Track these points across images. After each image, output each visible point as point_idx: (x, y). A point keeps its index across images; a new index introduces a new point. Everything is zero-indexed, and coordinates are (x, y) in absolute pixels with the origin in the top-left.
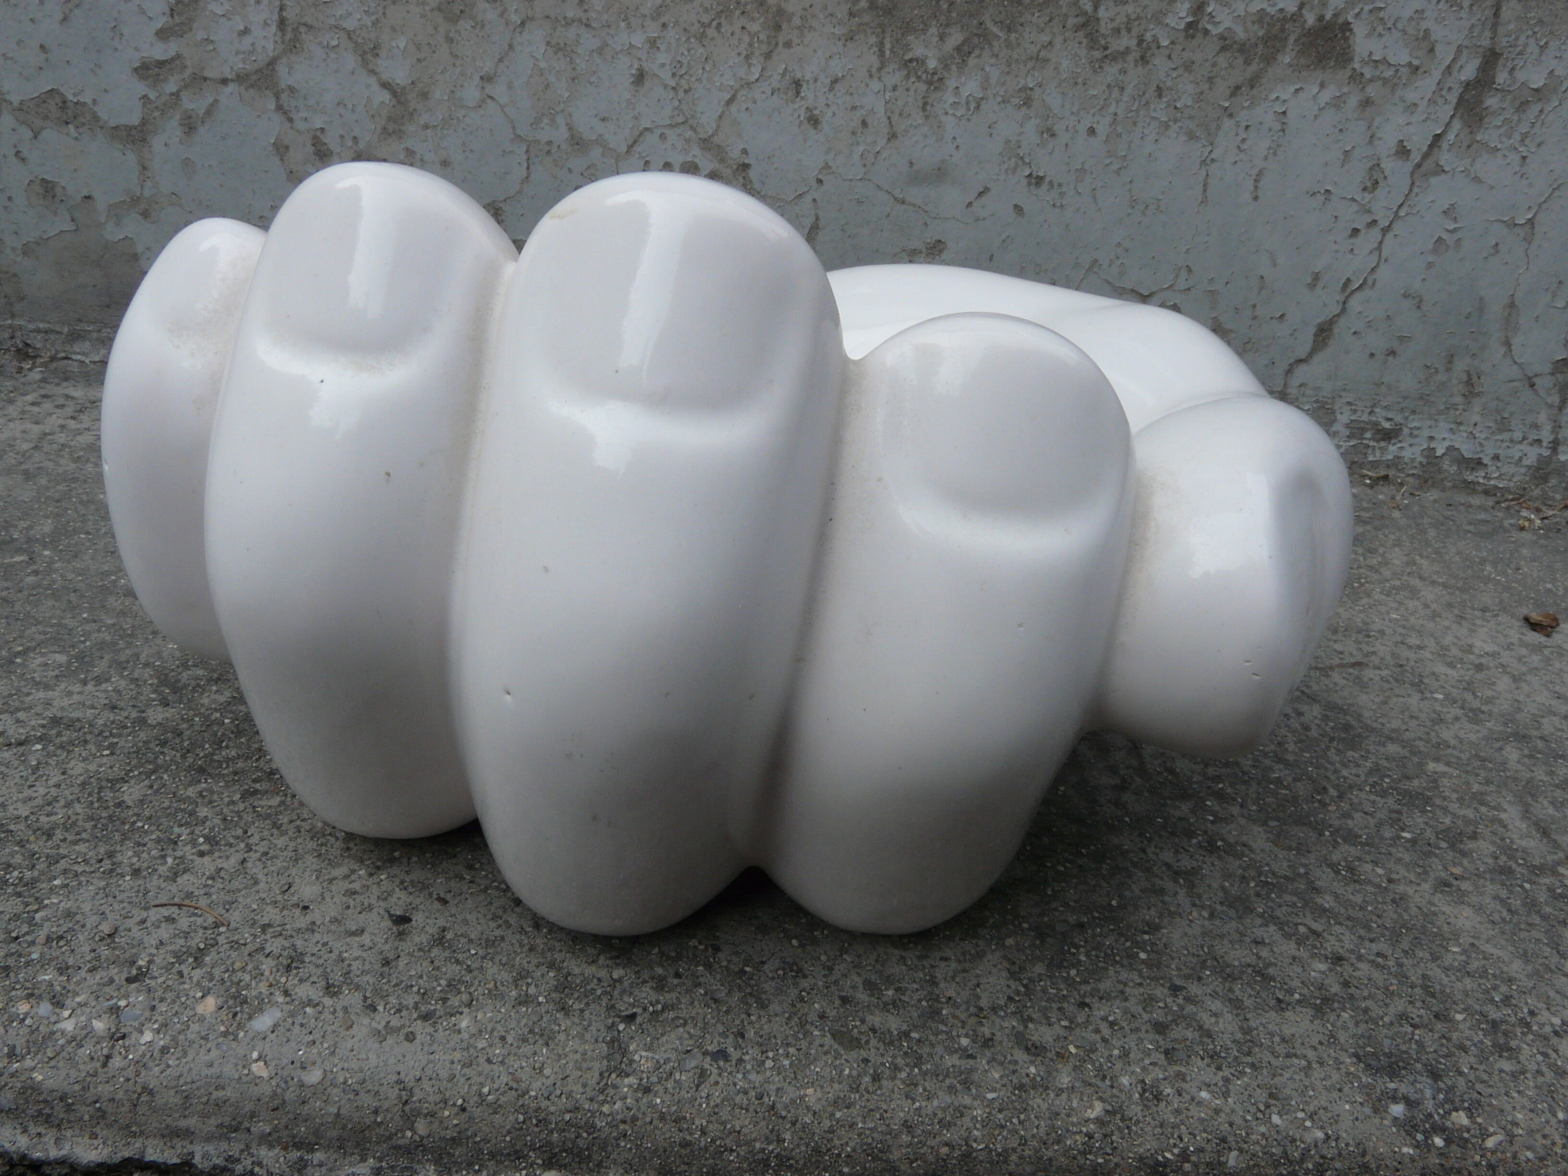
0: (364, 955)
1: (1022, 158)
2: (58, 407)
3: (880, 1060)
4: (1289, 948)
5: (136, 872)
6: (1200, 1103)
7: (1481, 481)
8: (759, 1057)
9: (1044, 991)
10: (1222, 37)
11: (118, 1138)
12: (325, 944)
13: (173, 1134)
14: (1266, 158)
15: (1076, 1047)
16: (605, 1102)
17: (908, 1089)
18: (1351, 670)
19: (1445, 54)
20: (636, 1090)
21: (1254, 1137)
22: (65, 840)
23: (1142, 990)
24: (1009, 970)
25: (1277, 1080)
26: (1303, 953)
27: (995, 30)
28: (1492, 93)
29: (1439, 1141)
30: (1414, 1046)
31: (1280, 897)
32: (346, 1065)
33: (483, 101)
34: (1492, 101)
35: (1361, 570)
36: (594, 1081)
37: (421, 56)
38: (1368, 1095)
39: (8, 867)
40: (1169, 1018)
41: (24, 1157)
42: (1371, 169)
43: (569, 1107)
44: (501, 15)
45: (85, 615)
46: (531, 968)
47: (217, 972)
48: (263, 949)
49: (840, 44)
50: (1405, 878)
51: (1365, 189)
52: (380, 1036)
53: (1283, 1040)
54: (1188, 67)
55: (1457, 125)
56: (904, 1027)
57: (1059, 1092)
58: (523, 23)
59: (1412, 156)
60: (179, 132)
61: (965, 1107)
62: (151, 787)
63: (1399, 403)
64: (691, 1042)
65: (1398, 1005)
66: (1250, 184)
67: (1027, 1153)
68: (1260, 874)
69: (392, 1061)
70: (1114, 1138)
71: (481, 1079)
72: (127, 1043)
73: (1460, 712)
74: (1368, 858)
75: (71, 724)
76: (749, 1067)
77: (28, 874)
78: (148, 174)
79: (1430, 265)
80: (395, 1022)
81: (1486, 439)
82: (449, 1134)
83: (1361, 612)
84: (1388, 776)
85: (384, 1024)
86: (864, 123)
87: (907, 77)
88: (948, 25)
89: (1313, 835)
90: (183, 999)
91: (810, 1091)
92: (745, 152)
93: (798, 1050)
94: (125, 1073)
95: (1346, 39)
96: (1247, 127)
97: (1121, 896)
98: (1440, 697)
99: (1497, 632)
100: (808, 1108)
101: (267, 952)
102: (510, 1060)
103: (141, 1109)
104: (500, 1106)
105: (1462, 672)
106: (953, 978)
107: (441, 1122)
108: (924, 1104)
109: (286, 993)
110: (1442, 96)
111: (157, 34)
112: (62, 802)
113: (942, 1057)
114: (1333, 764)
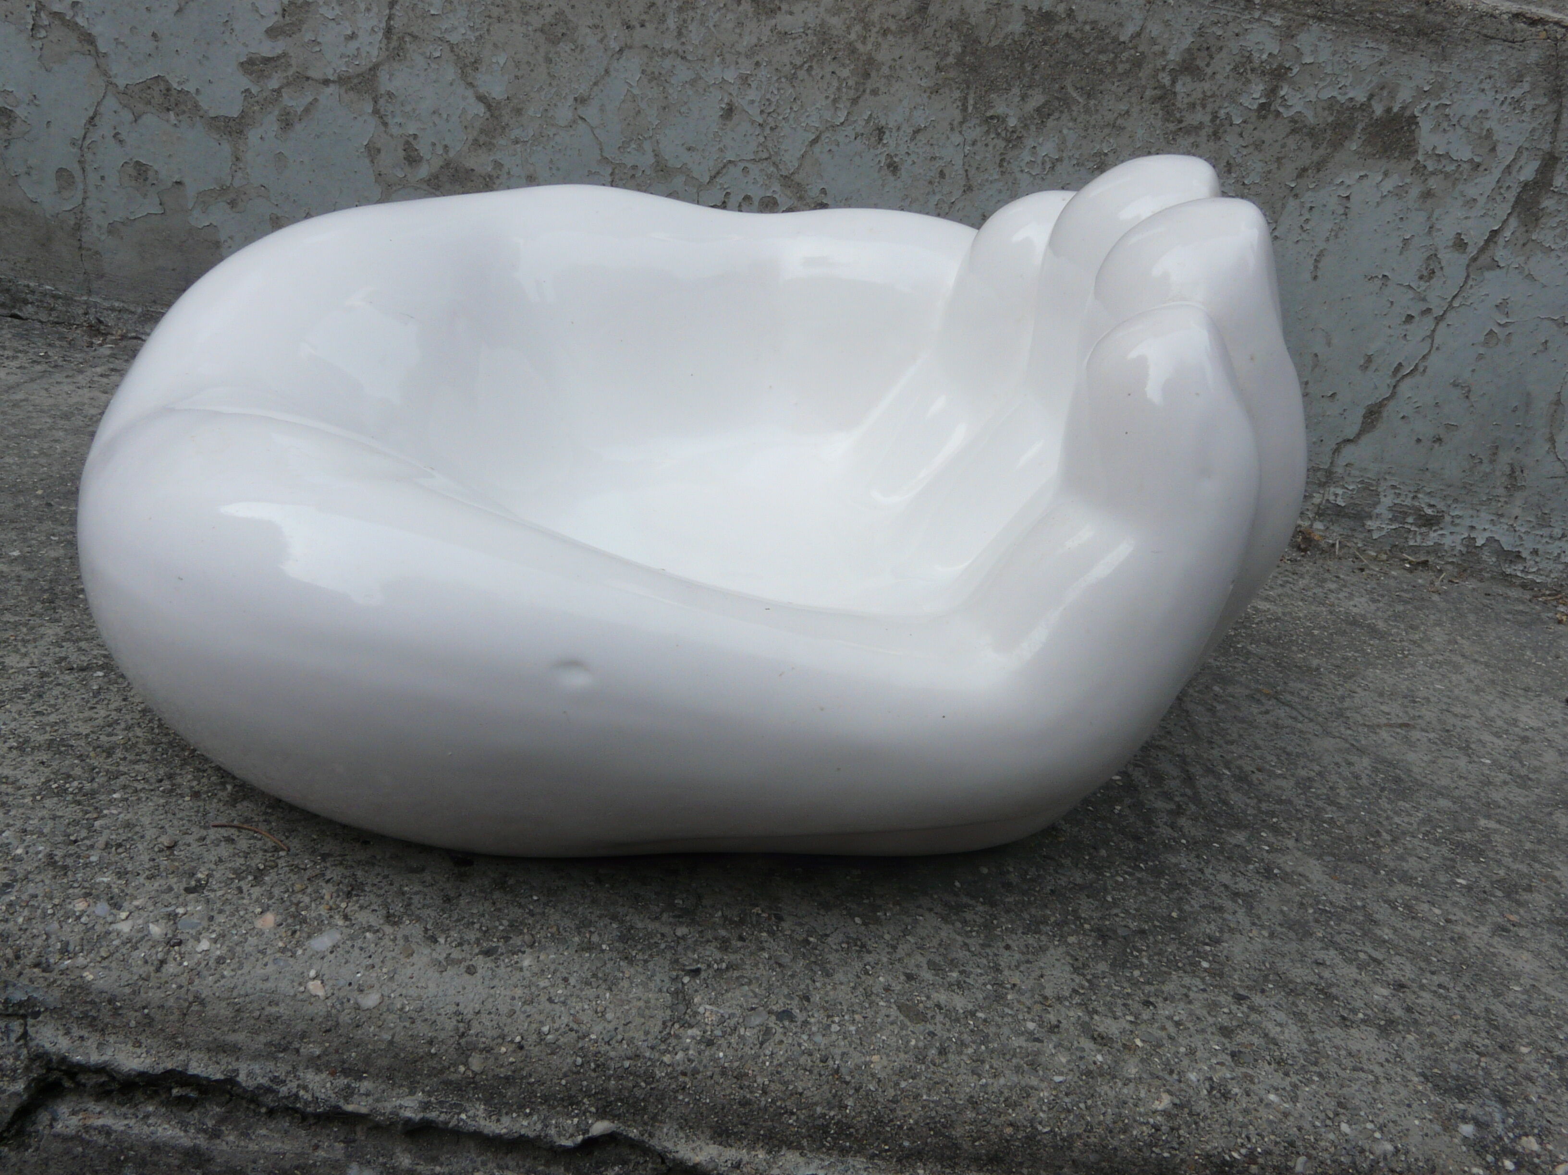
0: (426, 890)
3: (946, 1035)
4: (1352, 972)
5: (196, 795)
6: (1268, 1105)
7: (1519, 574)
8: (824, 1021)
9: (1108, 987)
10: (1293, 120)
11: (162, 1048)
12: (387, 877)
13: (219, 1048)
14: (1327, 240)
15: (1143, 1041)
16: (666, 1051)
17: (975, 1065)
18: (1399, 730)
19: (1506, 155)
20: (699, 1042)
21: (1323, 1144)
22: (125, 759)
23: (1205, 995)
24: (1073, 966)
25: (1345, 1091)
26: (1364, 977)
27: (1075, 95)
28: (1549, 195)
29: (1509, 1164)
30: (1481, 1072)
31: (1339, 925)
32: (404, 992)
33: (575, 122)
34: (1548, 203)
36: (657, 1029)
37: (519, 74)
38: (1438, 1113)
39: (68, 777)
40: (1235, 1023)
41: (63, 1059)
42: (1429, 258)
43: (629, 1053)
44: (601, 41)
46: (594, 918)
47: (276, 891)
48: (323, 875)
49: (925, 96)
50: (1462, 920)
51: (1421, 278)
52: (441, 966)
53: (1350, 1054)
54: (1258, 146)
55: (1513, 223)
56: (970, 1007)
57: (1127, 1082)
58: (621, 51)
59: (1469, 249)
60: (276, 127)
61: (1032, 1088)
63: (1442, 490)
64: (756, 1001)
65: (1463, 1034)
66: (1311, 262)
67: (1093, 1140)
68: (1318, 902)
69: (452, 992)
70: (1181, 1132)
71: (542, 1018)
72: (183, 950)
73: (1508, 778)
74: (1424, 898)
76: (815, 1029)
77: (88, 786)
78: (241, 165)
79: (1480, 357)
80: (456, 954)
81: (1527, 533)
82: (503, 1072)
83: (1405, 680)
84: (1441, 827)
85: (444, 955)
86: (942, 174)
87: (988, 132)
88: (1030, 87)
89: (1369, 873)
90: (242, 913)
91: (876, 1058)
92: (823, 191)
93: (865, 1018)
94: (178, 980)
95: (1412, 132)
96: (1311, 208)
97: (1181, 910)
98: (1488, 761)
99: (1540, 710)
100: (873, 1075)
101: (327, 878)
102: (572, 1001)
103: (191, 1020)
104: (559, 1047)
105: (1508, 742)
106: (1017, 967)
107: (496, 1059)
108: (990, 1081)
109: (346, 917)
110: (1501, 194)
111: (266, 32)
112: (123, 725)
113: (1009, 1038)
114: (1385, 811)
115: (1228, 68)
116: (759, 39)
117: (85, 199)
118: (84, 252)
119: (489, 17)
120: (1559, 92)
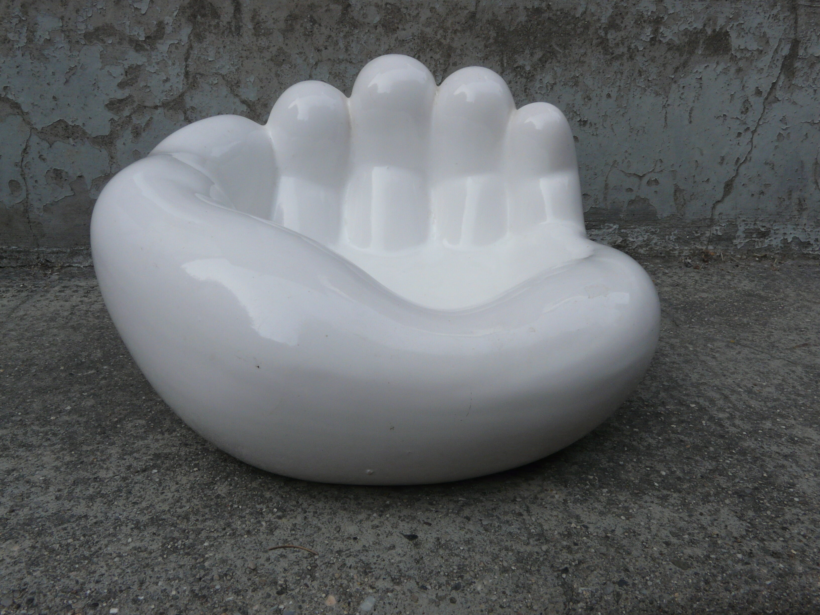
0: (404, 559)
1: (575, 112)
2: (74, 292)
3: (703, 572)
5: (249, 532)
7: (811, 252)
8: (643, 581)
9: (761, 524)
10: (668, 44)
12: (378, 557)
14: (694, 102)
15: (795, 550)
17: (725, 585)
18: (804, 348)
19: (774, 44)
20: (586, 610)
22: (197, 520)
23: (807, 517)
24: (737, 516)
27: (558, 49)
28: (798, 60)
34: (798, 64)
36: (562, 608)
37: (263, 85)
39: (174, 539)
42: (744, 102)
44: (305, 60)
45: (144, 398)
46: (497, 552)
47: (327, 581)
48: (345, 564)
49: (481, 62)
51: (742, 113)
52: (436, 602)
54: (653, 60)
55: (782, 77)
56: (705, 553)
57: (800, 575)
58: (316, 64)
59: (763, 94)
60: (131, 136)
61: (757, 591)
62: (231, 485)
63: (767, 218)
64: (604, 578)
66: (687, 114)
67: (795, 611)
75: (167, 456)
76: (640, 586)
77: (187, 542)
78: (114, 161)
79: (776, 147)
80: (441, 593)
81: (811, 231)
83: (790, 320)
85: (435, 595)
87: (516, 76)
88: (534, 48)
90: (316, 599)
91: (676, 594)
93: (660, 573)
95: (728, 40)
96: (684, 87)
97: (767, 472)
100: (678, 604)
101: (349, 565)
102: (513, 604)
106: (713, 524)
108: (736, 592)
109: (372, 587)
110: (774, 64)
111: (118, 85)
112: (185, 500)
113: (733, 566)
115: (632, 22)
116: (390, 46)
117: (27, 195)
118: (31, 224)
119: (242, 57)
120: (795, 8)
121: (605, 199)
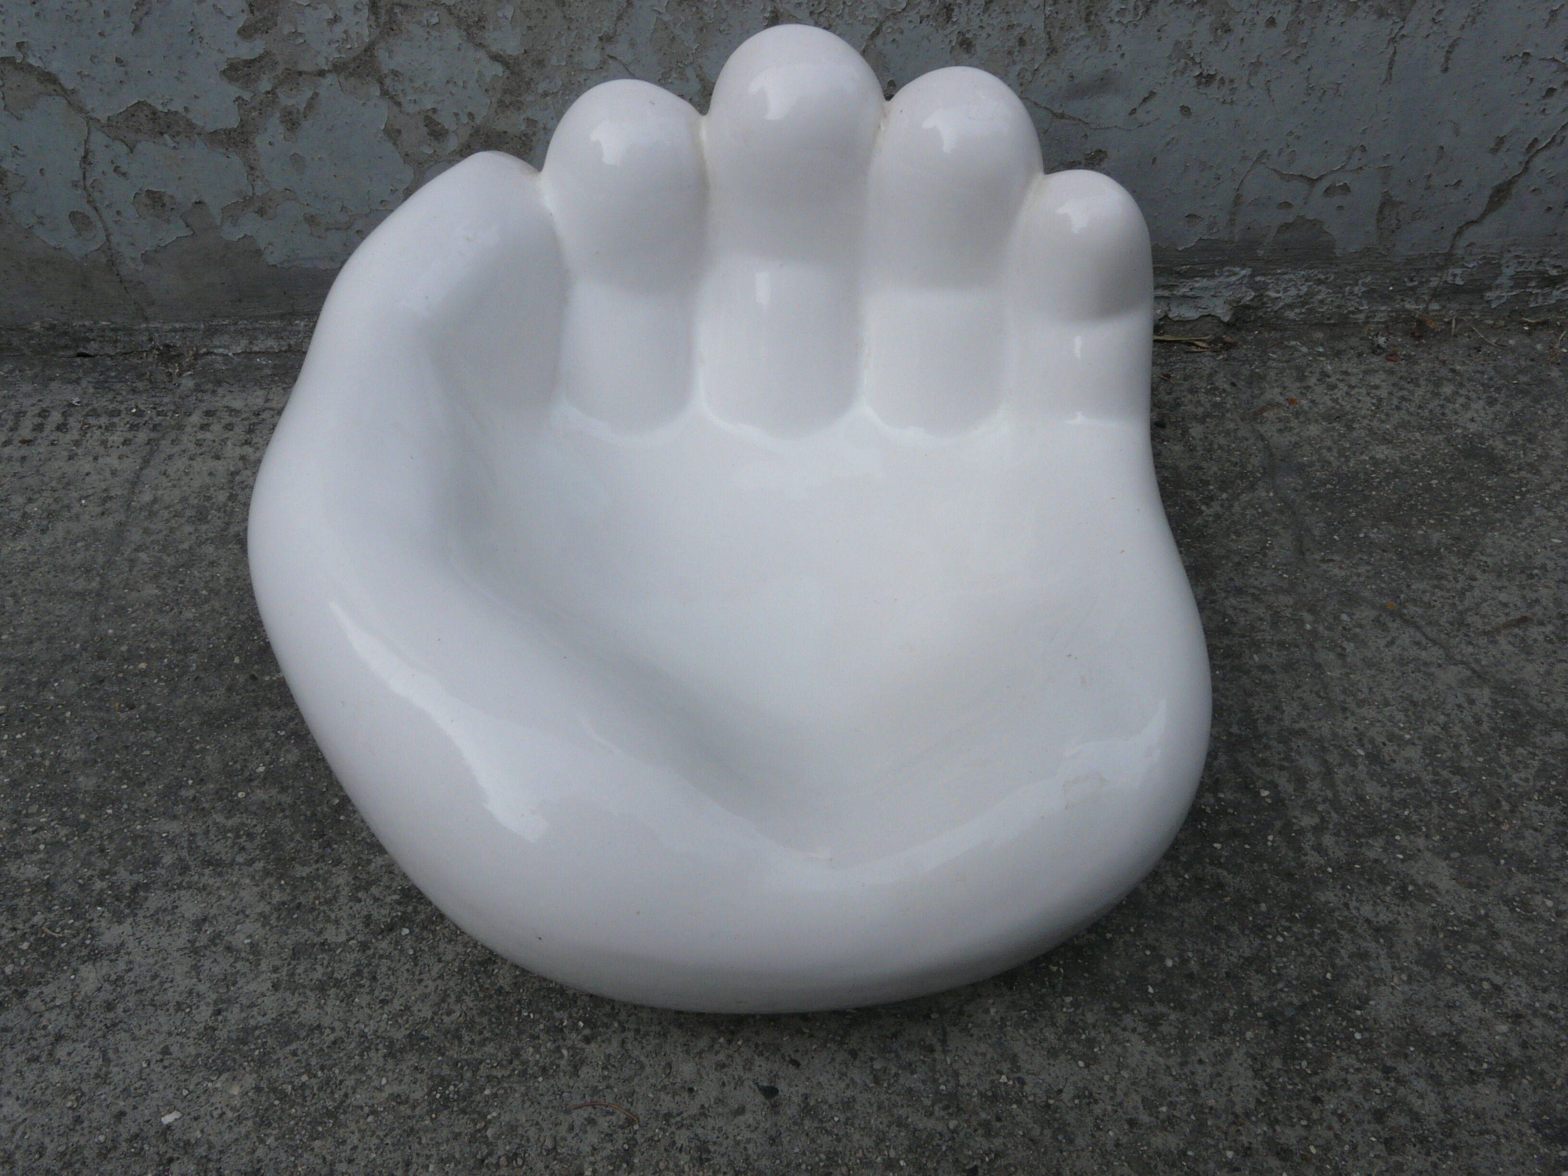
0: (754, 1136)
1: (1192, 59)
2: (226, 427)
4: (1477, 1009)
5: (544, 1071)
9: (1284, 1087)
12: (720, 1129)
14: (1463, 27)
15: (1316, 1147)
18: (1516, 630)
22: (473, 1041)
23: (1360, 1075)
24: (1253, 1069)
25: (1474, 1159)
26: (1487, 1013)
31: (1465, 947)
33: (604, 62)
35: (1523, 473)
37: (532, 23)
39: (443, 1080)
40: (1385, 1104)
46: (885, 1129)
48: (674, 1143)
53: (1477, 1116)
56: (1181, 1145)
60: (281, 129)
66: (1440, 58)
68: (1448, 922)
74: (1538, 887)
77: (462, 1087)
83: (1523, 539)
89: (1491, 865)
97: (1334, 968)
101: (679, 1145)
106: (1211, 1084)
111: (239, 32)
112: (453, 997)
114: (1503, 767)
117: (108, 236)
118: (126, 285)
121: (1232, 222)
